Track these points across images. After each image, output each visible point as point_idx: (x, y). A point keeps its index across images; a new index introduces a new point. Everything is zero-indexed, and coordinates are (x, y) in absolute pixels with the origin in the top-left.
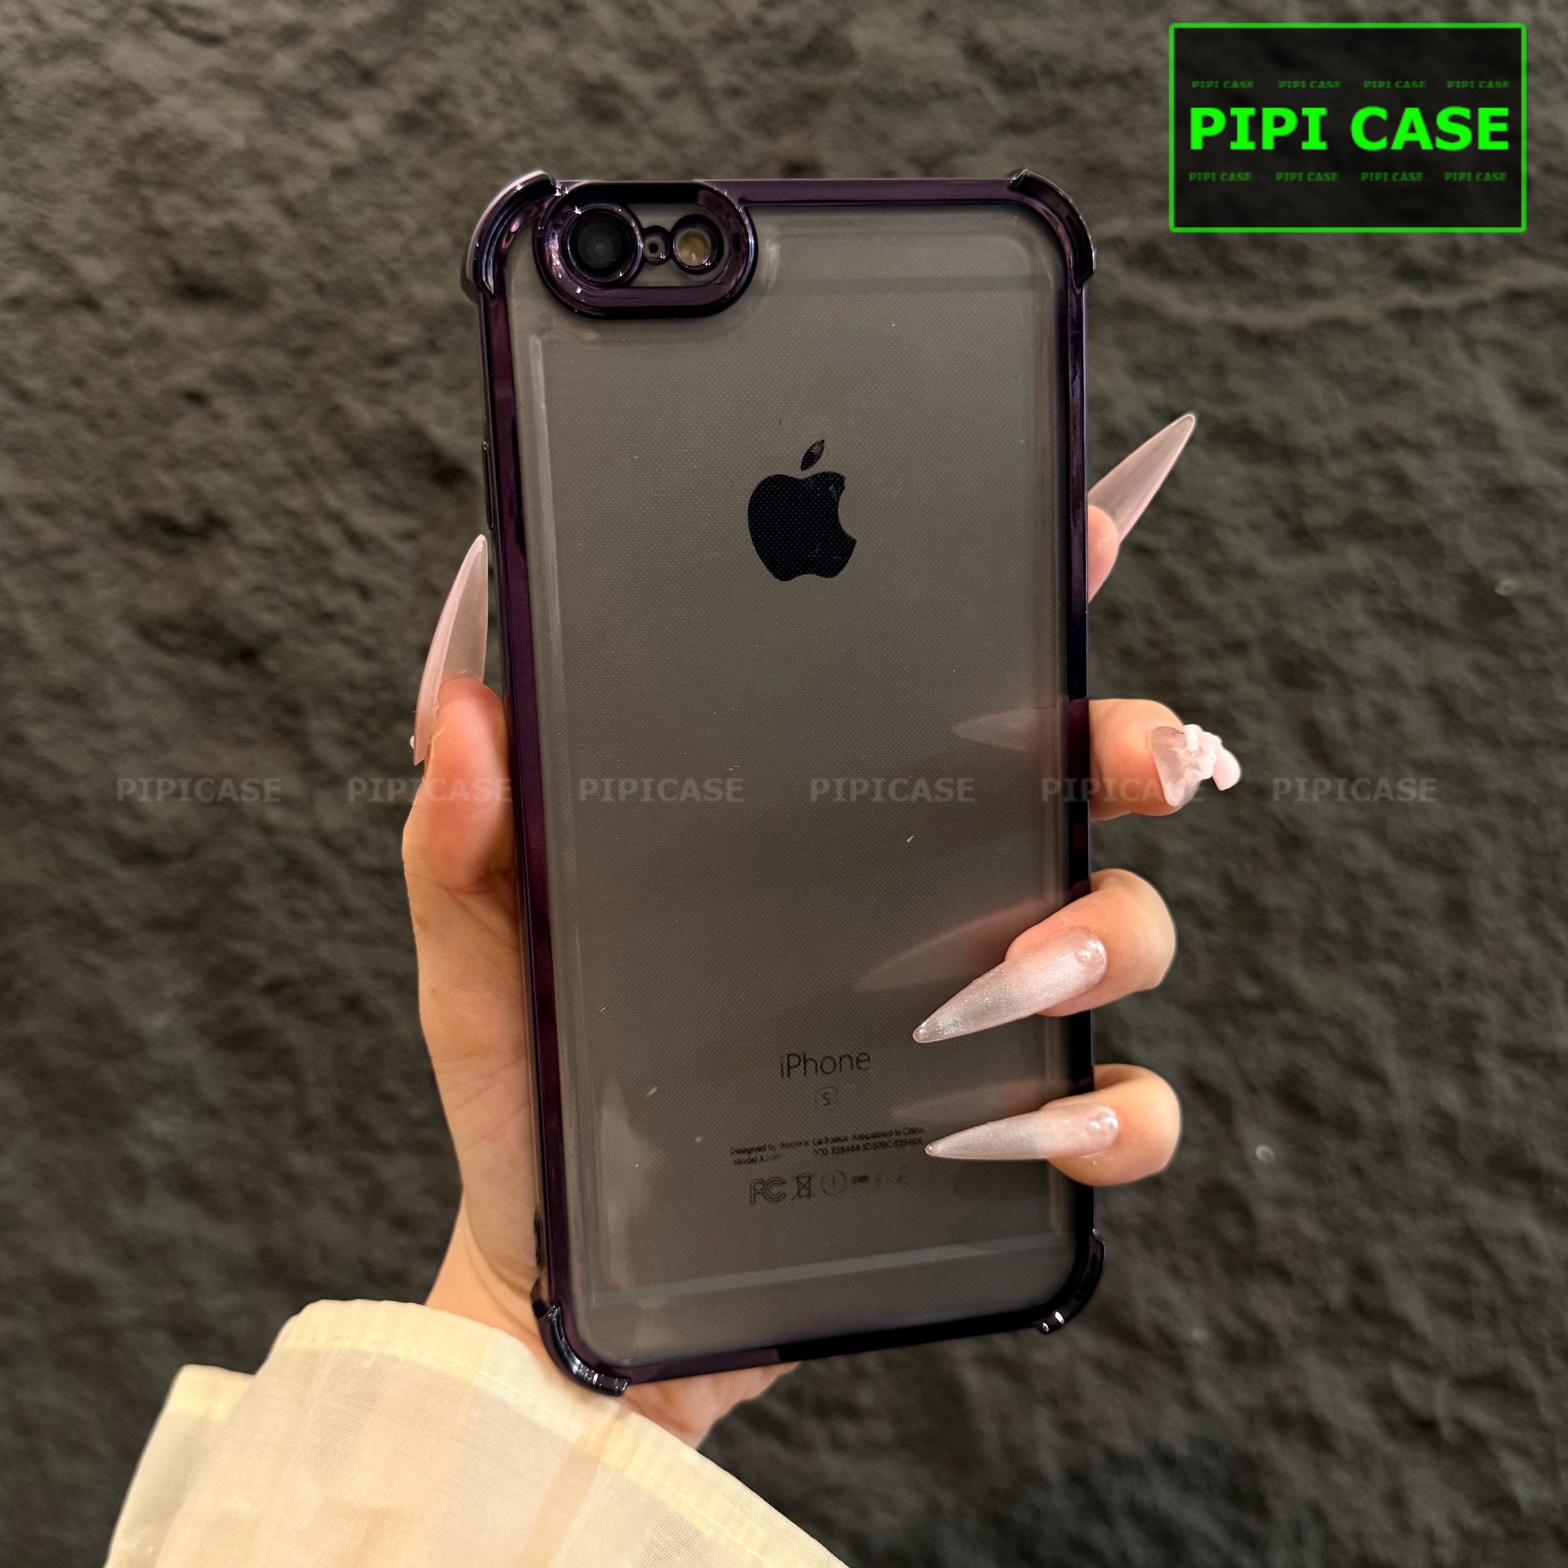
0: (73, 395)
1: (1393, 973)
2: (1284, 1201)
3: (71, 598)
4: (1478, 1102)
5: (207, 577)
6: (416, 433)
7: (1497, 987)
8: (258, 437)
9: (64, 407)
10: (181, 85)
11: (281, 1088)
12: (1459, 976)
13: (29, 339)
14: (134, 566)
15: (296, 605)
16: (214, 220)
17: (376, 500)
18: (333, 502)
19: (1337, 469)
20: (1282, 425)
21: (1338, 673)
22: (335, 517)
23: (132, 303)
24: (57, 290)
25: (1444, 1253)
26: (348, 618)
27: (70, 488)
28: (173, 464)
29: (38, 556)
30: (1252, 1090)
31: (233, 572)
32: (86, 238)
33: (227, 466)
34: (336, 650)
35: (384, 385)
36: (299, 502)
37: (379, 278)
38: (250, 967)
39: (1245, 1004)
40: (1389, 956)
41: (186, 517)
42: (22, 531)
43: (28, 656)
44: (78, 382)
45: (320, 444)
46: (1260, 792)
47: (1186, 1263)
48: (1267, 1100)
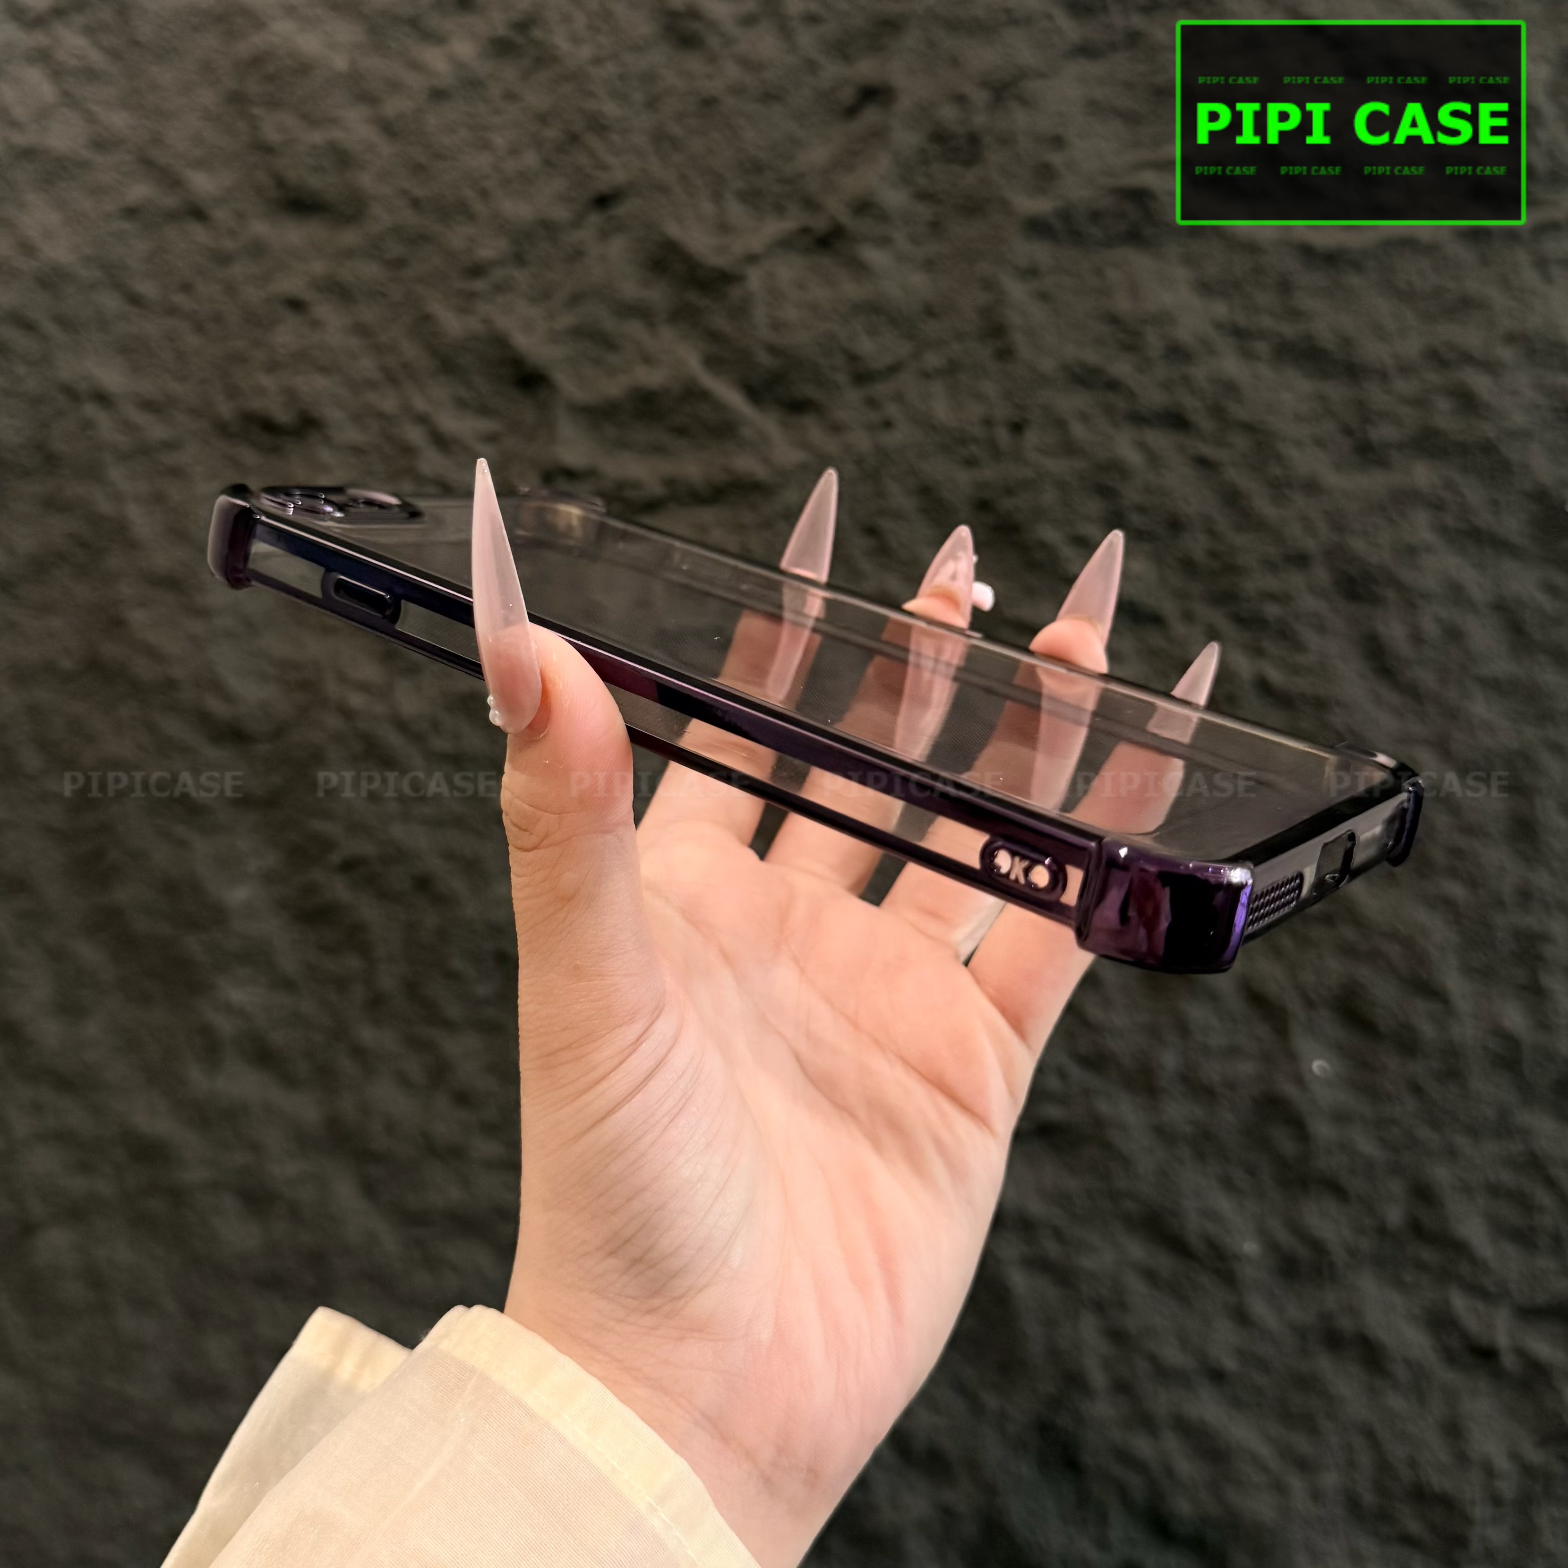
0: (180, 299)
1: (1456, 890)
2: (1341, 1117)
3: (175, 491)
4: (1544, 1025)
6: (500, 341)
8: (353, 342)
9: (172, 311)
10: (290, 10)
11: (353, 963)
12: (1525, 896)
13: (143, 246)
17: (462, 404)
18: (420, 404)
19: (1402, 386)
20: (1347, 342)
21: (1401, 588)
22: (422, 420)
23: (240, 216)
24: (170, 201)
25: (1507, 1177)
27: (176, 388)
28: (273, 367)
29: (144, 450)
30: (1309, 1004)
31: (324, 469)
32: (197, 152)
33: (324, 370)
35: (472, 295)
36: (388, 403)
37: (470, 195)
38: (327, 845)
40: (1453, 873)
41: (283, 416)
42: (129, 427)
43: (132, 544)
44: (187, 288)
45: (411, 351)
46: (1321, 704)
47: (1239, 1176)
48: (1325, 1014)
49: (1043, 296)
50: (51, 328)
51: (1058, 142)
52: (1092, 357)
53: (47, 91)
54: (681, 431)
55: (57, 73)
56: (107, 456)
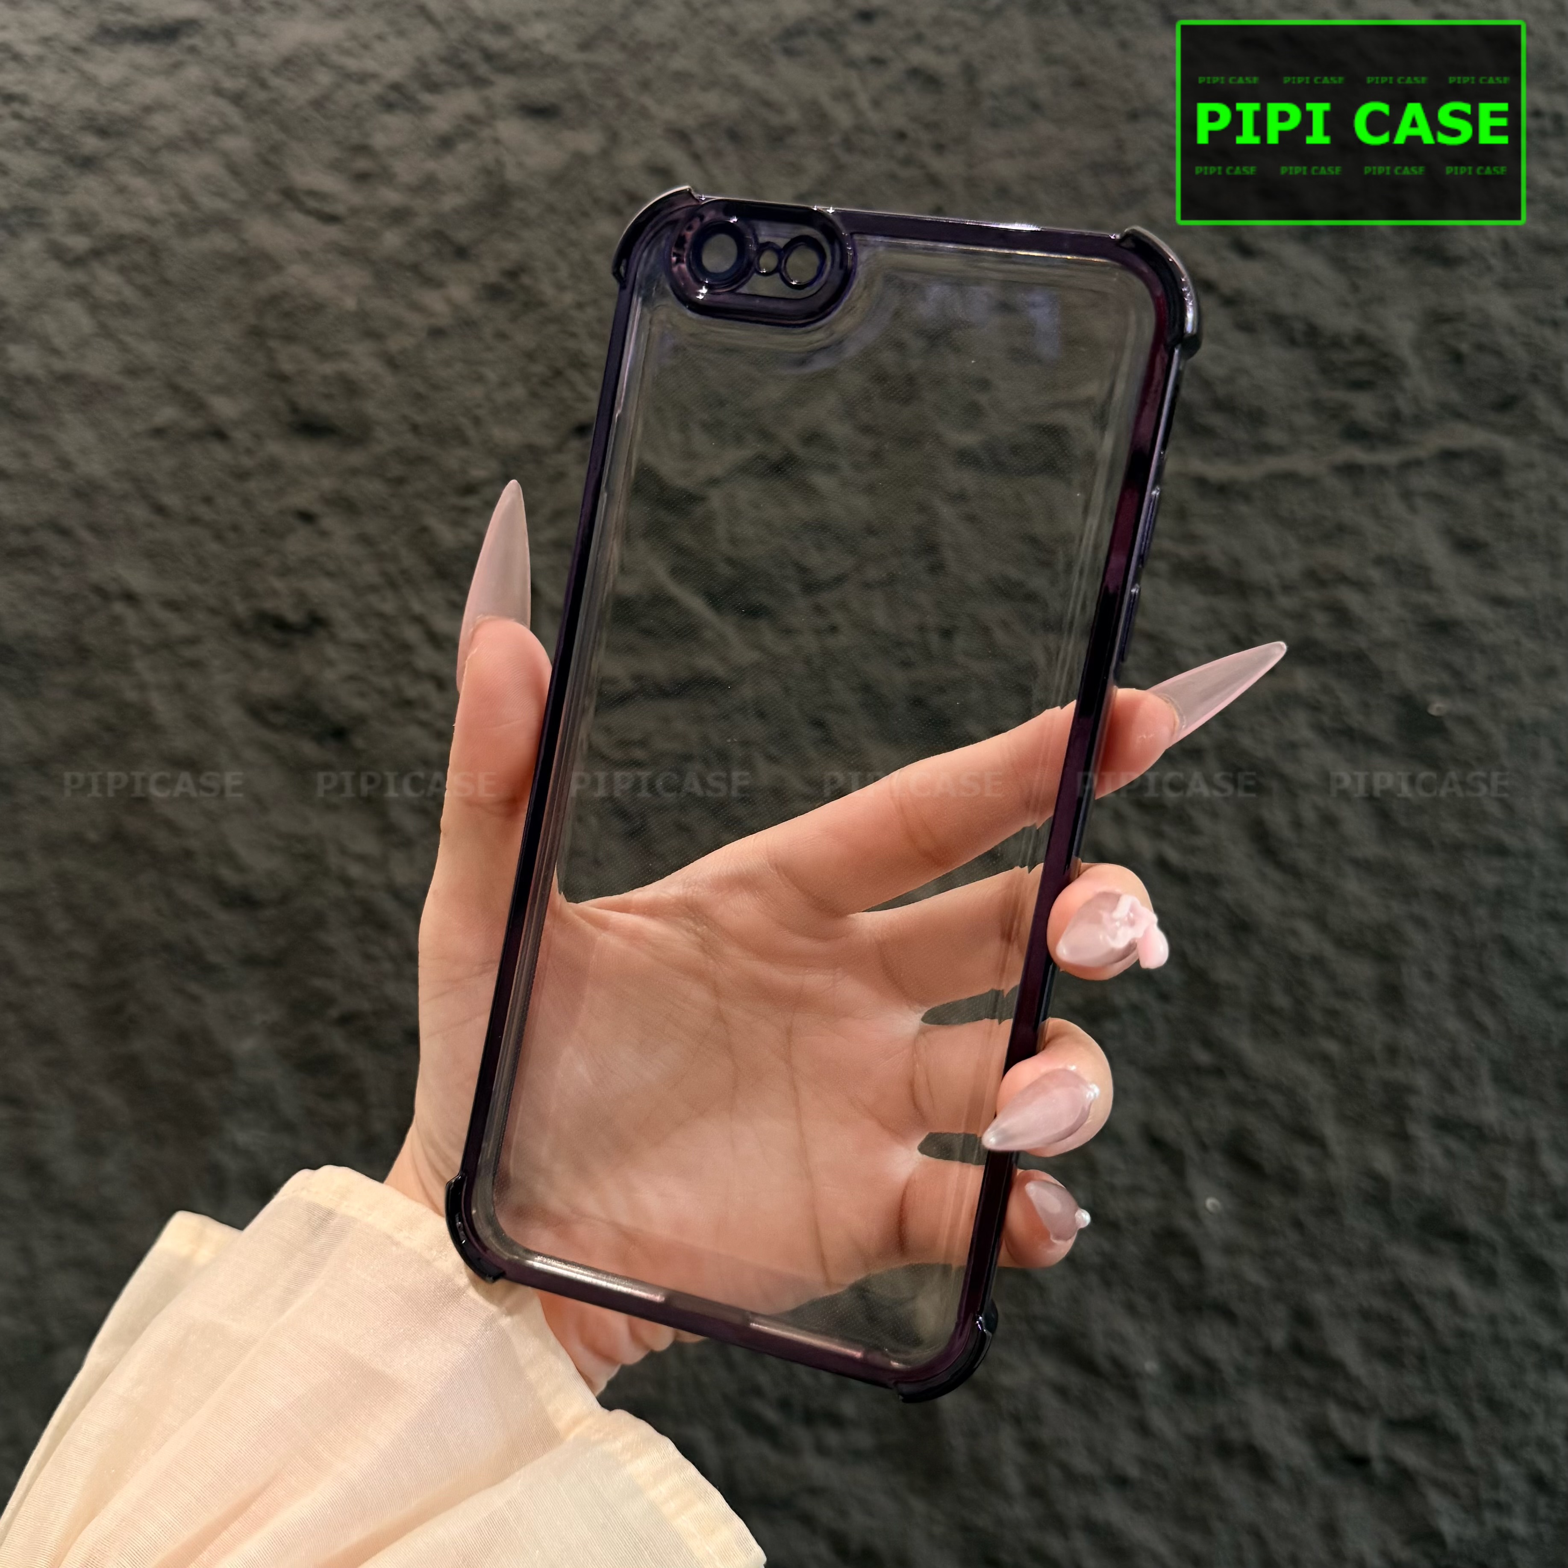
0: (202, 511)
1: (1332, 1047)
2: (1230, 1249)
3: (194, 682)
4: (1409, 1167)
5: (308, 667)
7: (1428, 1063)
9: (194, 520)
10: (305, 256)
11: (349, 1107)
12: (1393, 1052)
13: (168, 462)
14: (247, 656)
15: (382, 692)
16: (328, 368)
18: (417, 607)
19: (1285, 602)
20: (1237, 563)
21: (1283, 778)
22: (419, 620)
23: (257, 437)
24: (194, 423)
25: (1378, 1304)
26: (426, 705)
27: (196, 589)
28: (285, 572)
29: (167, 645)
30: (1203, 1147)
31: (330, 663)
32: (219, 380)
33: (330, 575)
34: (414, 732)
35: (465, 510)
36: (389, 606)
37: (464, 422)
38: (328, 1001)
39: (1198, 1069)
40: (1329, 1032)
41: (293, 616)
42: (154, 624)
43: (155, 729)
44: (208, 500)
45: (409, 559)
46: (1213, 881)
47: (1141, 1302)
48: (1217, 1157)
49: (971, 519)
50: (85, 535)
51: (984, 385)
52: (1014, 573)
53: (86, 323)
54: (648, 632)
55: (94, 307)
56: (134, 650)
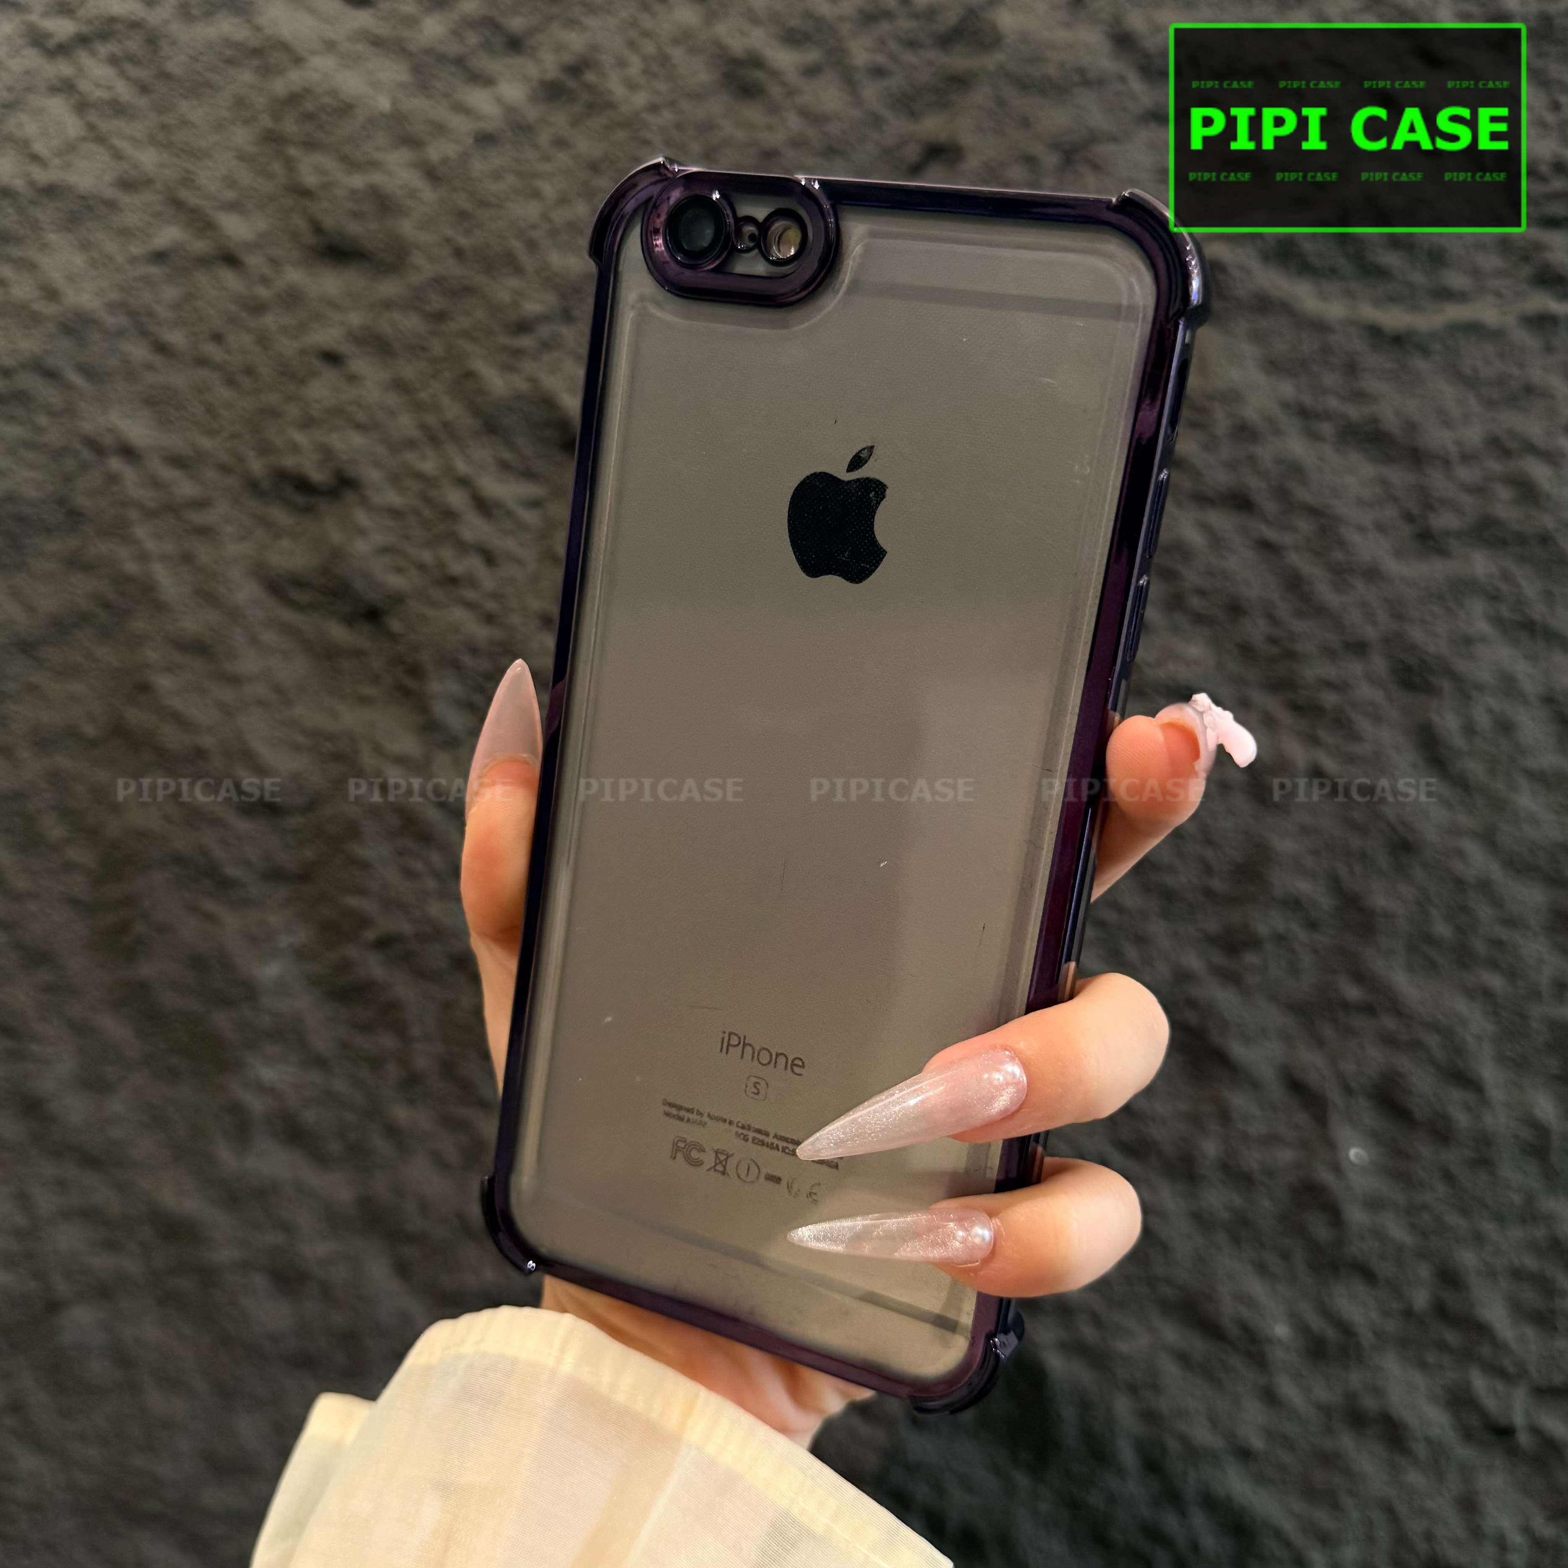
0: (211, 350)
1: (1495, 981)
2: (1374, 1204)
3: (204, 552)
5: (336, 536)
6: (547, 401)
8: (392, 399)
9: (202, 362)
10: (330, 46)
11: (388, 1041)
12: (1561, 987)
13: (171, 293)
14: (266, 523)
15: (422, 567)
16: (358, 181)
17: (504, 466)
18: (462, 467)
19: (1463, 473)
20: (1412, 426)
21: (1457, 678)
22: (464, 482)
23: (274, 261)
24: (200, 246)
25: (1531, 1262)
26: (472, 582)
27: (206, 443)
28: (307, 423)
29: (171, 508)
30: (1348, 1091)
31: (362, 532)
32: (231, 195)
33: (359, 427)
34: (459, 614)
35: (517, 353)
36: (429, 466)
37: (517, 246)
38: (364, 922)
39: (1346, 1006)
40: (1493, 965)
41: (318, 476)
42: (156, 483)
43: (158, 606)
44: (217, 338)
45: (452, 409)
47: (1273, 1261)
48: (1363, 1103)
50: (76, 379)
53: (72, 125)
55: (82, 106)
56: (133, 514)
